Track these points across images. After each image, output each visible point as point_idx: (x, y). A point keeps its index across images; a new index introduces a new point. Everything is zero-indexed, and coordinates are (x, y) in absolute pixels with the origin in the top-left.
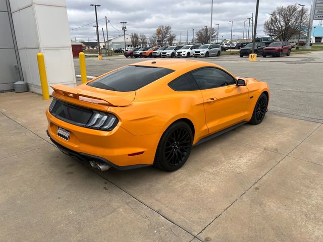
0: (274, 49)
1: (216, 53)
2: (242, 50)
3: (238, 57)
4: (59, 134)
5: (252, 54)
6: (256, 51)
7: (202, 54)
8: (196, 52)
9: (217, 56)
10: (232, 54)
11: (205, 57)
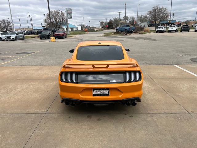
0: (60, 34)
1: (22, 37)
2: (41, 35)
3: (39, 39)
4: (94, 95)
5: (52, 38)
6: (54, 36)
7: (12, 38)
8: (7, 37)
9: (23, 39)
10: (32, 38)
11: (15, 40)
